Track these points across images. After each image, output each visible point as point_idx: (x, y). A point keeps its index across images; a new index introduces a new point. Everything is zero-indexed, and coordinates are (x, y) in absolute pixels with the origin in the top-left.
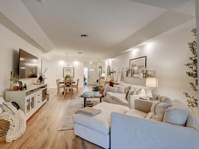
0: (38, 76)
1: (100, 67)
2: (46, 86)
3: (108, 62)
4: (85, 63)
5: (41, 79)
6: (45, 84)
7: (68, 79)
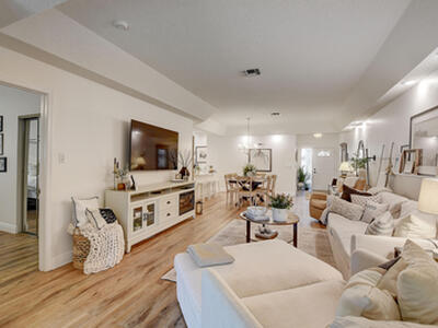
0: (180, 167)
1: (342, 145)
2: (192, 185)
3: (360, 130)
4: (298, 136)
5: (184, 172)
6: (190, 181)
7: (249, 174)
